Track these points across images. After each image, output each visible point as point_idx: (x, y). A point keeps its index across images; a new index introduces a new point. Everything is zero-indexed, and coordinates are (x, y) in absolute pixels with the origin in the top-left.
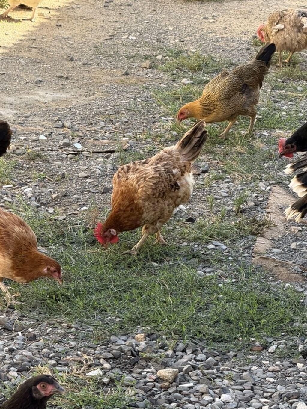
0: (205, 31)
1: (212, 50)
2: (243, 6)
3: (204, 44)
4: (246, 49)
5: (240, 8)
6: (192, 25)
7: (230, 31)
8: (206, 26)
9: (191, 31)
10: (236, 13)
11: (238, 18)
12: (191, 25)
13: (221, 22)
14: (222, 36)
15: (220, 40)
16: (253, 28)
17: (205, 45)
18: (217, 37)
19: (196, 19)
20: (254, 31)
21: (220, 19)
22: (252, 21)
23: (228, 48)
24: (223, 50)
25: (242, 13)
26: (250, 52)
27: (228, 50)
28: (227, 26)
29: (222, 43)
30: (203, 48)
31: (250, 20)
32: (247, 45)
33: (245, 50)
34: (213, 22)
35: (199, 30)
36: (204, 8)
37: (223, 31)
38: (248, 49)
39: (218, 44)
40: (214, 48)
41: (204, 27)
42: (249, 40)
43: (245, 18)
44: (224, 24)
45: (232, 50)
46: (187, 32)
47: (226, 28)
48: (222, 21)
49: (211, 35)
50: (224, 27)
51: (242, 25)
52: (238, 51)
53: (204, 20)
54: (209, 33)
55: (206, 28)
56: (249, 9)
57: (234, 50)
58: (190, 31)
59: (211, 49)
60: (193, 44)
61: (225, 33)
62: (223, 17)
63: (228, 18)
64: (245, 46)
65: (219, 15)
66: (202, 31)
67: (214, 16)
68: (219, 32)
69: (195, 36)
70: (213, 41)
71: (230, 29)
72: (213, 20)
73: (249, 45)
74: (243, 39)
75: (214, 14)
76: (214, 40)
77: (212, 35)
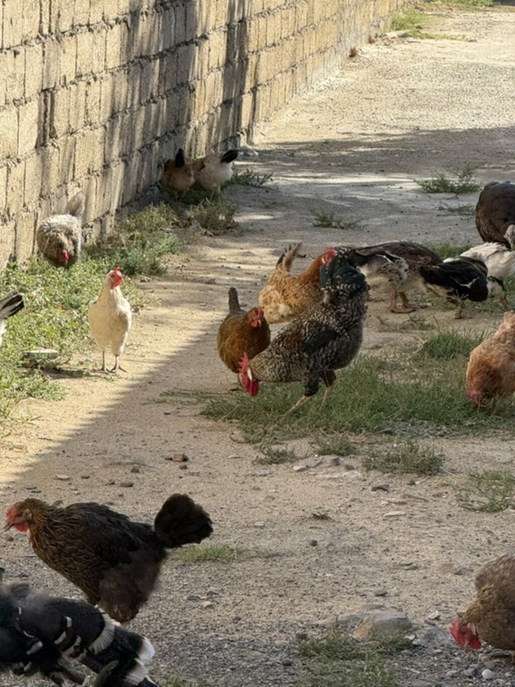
0: (193, 628)
1: (207, 669)
2: (275, 569)
3: (190, 656)
4: (284, 665)
5: (269, 573)
6: (164, 615)
7: (247, 625)
8: (193, 615)
9: (162, 628)
10: (259, 585)
11: (266, 596)
12: (160, 615)
13: (227, 605)
14: (230, 637)
15: (226, 646)
16: (298, 618)
17: (192, 658)
18: (220, 639)
19: (172, 600)
20: (300, 624)
21: (226, 599)
22: (296, 602)
23: (244, 664)
24: (232, 669)
25: (274, 584)
26: (292, 671)
27: (244, 667)
28: (240, 615)
29: (229, 654)
30: (189, 667)
31: (290, 599)
32: (285, 655)
33: (282, 667)
34: (209, 606)
35: (179, 625)
36: (189, 575)
37: (232, 625)
38: (288, 664)
39: (220, 655)
40: (213, 664)
41: (189, 620)
42: (290, 643)
43: (281, 596)
44: (234, 610)
45: (252, 668)
46: (151, 631)
47: (240, 619)
48: (230, 602)
49: (204, 636)
50: (234, 616)
51: (275, 610)
52: (267, 668)
53: (191, 603)
54: (201, 631)
55: (194, 621)
56: (288, 575)
57: (257, 667)
58: (159, 629)
59: (205, 666)
60: (167, 657)
61: (238, 630)
62: (231, 594)
63: (244, 597)
64: (282, 657)
65: (222, 590)
66: (186, 627)
67: (211, 593)
68: (223, 629)
69: (170, 639)
70: (210, 650)
71: (248, 620)
72: (208, 603)
73: (289, 654)
74: (277, 642)
75: (212, 589)
76: (212, 647)
77: (209, 635)
